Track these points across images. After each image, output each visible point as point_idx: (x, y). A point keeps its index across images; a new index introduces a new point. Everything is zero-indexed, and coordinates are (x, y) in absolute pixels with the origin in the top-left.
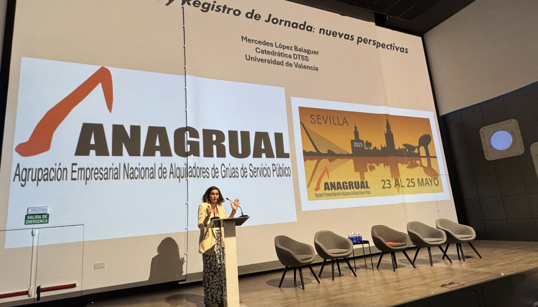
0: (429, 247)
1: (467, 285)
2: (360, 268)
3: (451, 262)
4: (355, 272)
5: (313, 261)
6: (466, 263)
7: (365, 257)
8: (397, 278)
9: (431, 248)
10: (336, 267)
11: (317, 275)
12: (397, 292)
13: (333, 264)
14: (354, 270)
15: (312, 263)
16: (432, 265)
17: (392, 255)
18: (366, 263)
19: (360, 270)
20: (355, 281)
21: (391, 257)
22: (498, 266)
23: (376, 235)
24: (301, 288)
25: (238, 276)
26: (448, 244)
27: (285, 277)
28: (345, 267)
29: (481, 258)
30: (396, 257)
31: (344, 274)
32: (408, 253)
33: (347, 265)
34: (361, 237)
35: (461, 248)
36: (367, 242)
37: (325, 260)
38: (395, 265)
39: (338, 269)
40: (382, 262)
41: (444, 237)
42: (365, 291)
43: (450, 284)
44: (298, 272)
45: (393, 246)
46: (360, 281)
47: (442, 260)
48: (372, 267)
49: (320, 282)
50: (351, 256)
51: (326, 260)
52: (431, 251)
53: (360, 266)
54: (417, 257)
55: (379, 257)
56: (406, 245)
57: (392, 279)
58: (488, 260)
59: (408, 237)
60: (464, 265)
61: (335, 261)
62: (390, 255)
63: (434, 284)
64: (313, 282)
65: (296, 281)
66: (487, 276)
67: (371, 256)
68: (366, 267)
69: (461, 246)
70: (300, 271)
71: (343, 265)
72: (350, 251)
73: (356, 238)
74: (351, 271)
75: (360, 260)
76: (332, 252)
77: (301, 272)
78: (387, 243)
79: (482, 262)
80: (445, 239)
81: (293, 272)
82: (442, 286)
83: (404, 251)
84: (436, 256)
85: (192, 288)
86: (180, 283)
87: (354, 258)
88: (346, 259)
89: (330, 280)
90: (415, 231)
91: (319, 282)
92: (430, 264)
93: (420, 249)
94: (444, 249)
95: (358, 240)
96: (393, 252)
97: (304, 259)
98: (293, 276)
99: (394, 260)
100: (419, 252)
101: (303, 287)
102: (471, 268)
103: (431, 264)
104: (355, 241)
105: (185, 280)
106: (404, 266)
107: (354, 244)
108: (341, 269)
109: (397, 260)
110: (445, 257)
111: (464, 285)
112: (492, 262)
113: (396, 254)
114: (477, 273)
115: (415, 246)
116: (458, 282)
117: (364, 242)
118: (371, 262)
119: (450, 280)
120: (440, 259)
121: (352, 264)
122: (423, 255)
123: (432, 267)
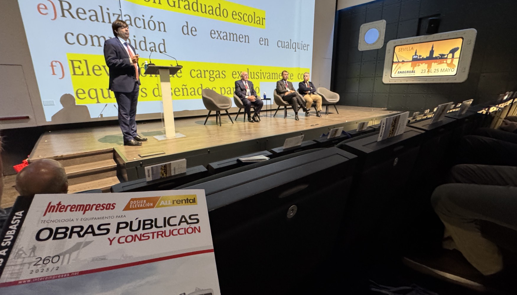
5: (232, 110)
8: (286, 122)
11: (234, 120)
21: (284, 112)
24: (219, 126)
25: (173, 118)
29: (338, 113)
34: (267, 95)
37: (240, 110)
40: (277, 114)
43: (316, 125)
49: (234, 123)
58: (341, 114)
60: (327, 117)
63: (307, 125)
64: (228, 123)
69: (329, 107)
82: (311, 126)
89: (242, 122)
97: (223, 106)
102: (330, 118)
111: (324, 125)
116: (321, 124)
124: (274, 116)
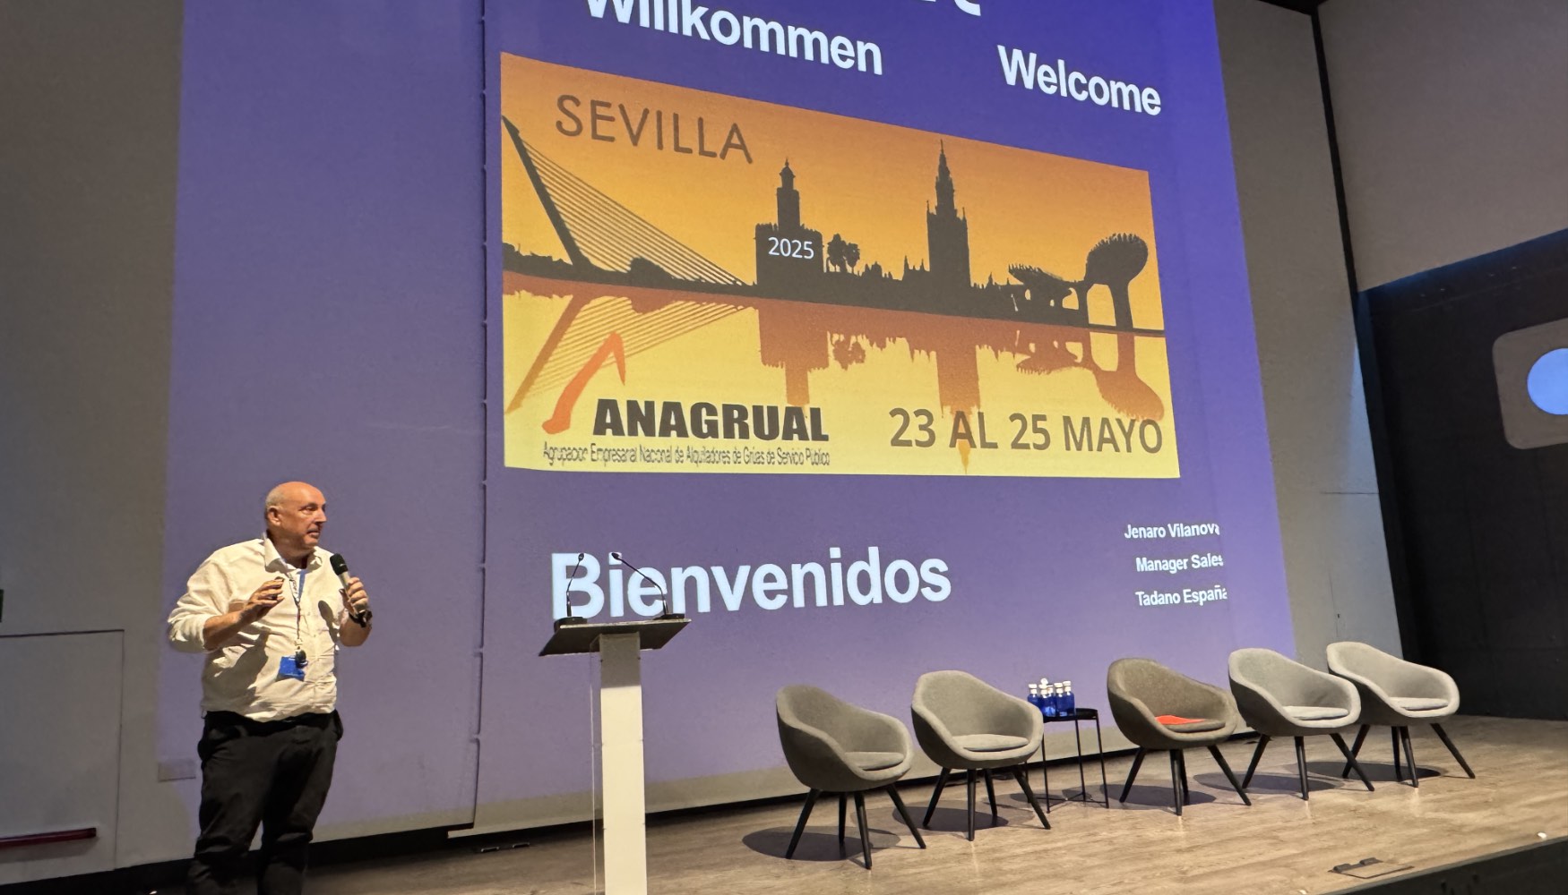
0: (1300, 736)
1: (1419, 869)
2: (1063, 801)
3: (1371, 789)
4: (1046, 815)
5: (904, 774)
6: (1421, 794)
7: (1080, 761)
8: (1188, 838)
9: (1306, 739)
10: (981, 794)
12: (1182, 886)
13: (972, 785)
14: (1044, 808)
15: (903, 778)
16: (1305, 798)
17: (1173, 759)
18: (1086, 783)
19: (1066, 808)
20: (1047, 842)
21: (1169, 765)
22: (1531, 806)
23: (1123, 691)
24: (859, 863)
25: (643, 820)
26: (1363, 728)
27: (811, 823)
28: (1014, 797)
29: (1472, 776)
30: (1186, 765)
31: (1007, 819)
32: (1228, 753)
33: (1017, 789)
34: (1072, 697)
35: (1407, 740)
36: (1091, 714)
37: (945, 771)
38: (1183, 794)
39: (988, 801)
40: (1139, 780)
41: (1353, 705)
42: (1078, 879)
43: (1363, 863)
44: (851, 807)
45: (1177, 731)
46: (1060, 844)
47: (1342, 779)
48: (1104, 800)
49: (926, 843)
50: (1037, 758)
51: (949, 770)
52: (1306, 747)
53: (1066, 792)
54: (1261, 769)
55: (1127, 766)
56: (1222, 726)
57: (1171, 839)
58: (1494, 785)
59: (1230, 700)
60: (1414, 800)
61: (980, 774)
62: (1167, 758)
63: (1309, 861)
64: (901, 844)
65: (845, 840)
66: (1489, 841)
67: (1102, 758)
68: (1081, 796)
69: (1405, 735)
70: (860, 804)
71: (1007, 789)
72: (1032, 744)
73: (1055, 698)
74: (1032, 809)
75: (1068, 772)
76: (970, 743)
77: (861, 808)
78: (1156, 718)
79: (1471, 789)
80: (1353, 711)
81: (834, 807)
82: (1336, 870)
83: (1213, 747)
84: (1320, 767)
85: (491, 853)
86: (452, 834)
87: (1046, 766)
88: (1017, 770)
89: (959, 837)
90: (1257, 683)
91: (922, 846)
92: (1301, 795)
93: (1270, 740)
94: (1350, 744)
95: (1062, 709)
96: (1176, 752)
97: (875, 767)
98: (833, 820)
99: (1181, 774)
100: (1267, 751)
101: (866, 859)
102: (1436, 811)
103: (1303, 792)
104: (1050, 710)
105: (470, 826)
106: (1210, 799)
107: (1046, 719)
108: (997, 802)
109: (1190, 774)
110: (1352, 771)
111: (1410, 868)
112: (1510, 791)
113: (1188, 757)
114: (1456, 830)
115: (1250, 730)
116: (1391, 857)
117: (1079, 714)
118: (1101, 782)
119: (1364, 851)
120: (1335, 775)
121: (1036, 784)
122: (1279, 759)
123: (1306, 802)
124: (1122, 800)
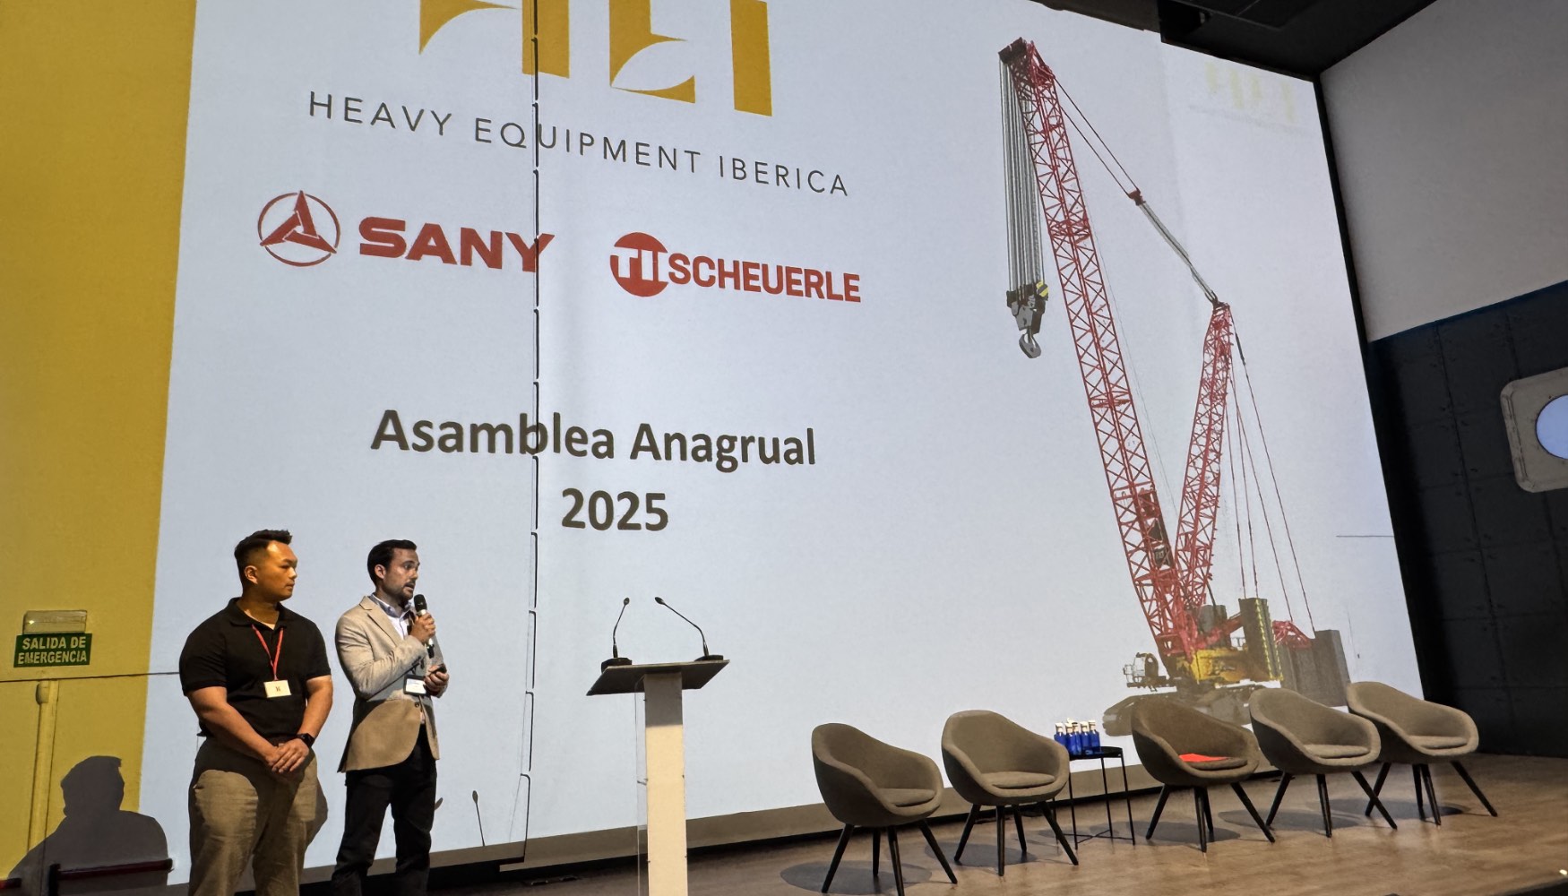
0: (1322, 774)
2: (1092, 837)
3: (1394, 826)
4: (1074, 851)
5: (935, 809)
6: (1443, 831)
7: (1107, 799)
8: (1211, 873)
9: (1328, 778)
10: (1011, 831)
11: (950, 855)
13: (1002, 821)
14: (1072, 845)
15: (934, 815)
16: (1329, 835)
17: (1197, 796)
18: (1113, 821)
19: (1091, 845)
20: (1073, 878)
21: (1194, 804)
22: (1552, 843)
23: (1146, 728)
26: (1384, 766)
27: (846, 857)
28: (1041, 833)
29: (1494, 814)
30: (1210, 803)
31: (1036, 855)
32: (1250, 791)
33: (1046, 826)
34: (1097, 735)
35: (1428, 779)
36: (1116, 752)
37: (976, 808)
38: (1207, 830)
39: (1017, 837)
40: (1164, 819)
41: (1373, 742)
44: (885, 843)
45: (1200, 769)
46: (1088, 879)
47: (1365, 819)
48: (1131, 837)
49: (957, 878)
50: (1063, 796)
51: (979, 807)
52: (1328, 787)
53: (1092, 828)
54: (1283, 805)
55: (1152, 805)
56: (1245, 764)
57: (1197, 875)
58: (1514, 822)
59: (1253, 741)
60: (1440, 837)
61: (1009, 811)
62: (1191, 797)
64: (933, 878)
65: (879, 875)
66: (1510, 877)
67: (1129, 797)
68: (1110, 833)
69: (1427, 775)
70: (893, 840)
71: (1036, 827)
72: (1060, 781)
73: (1081, 736)
74: (1060, 845)
75: (1093, 809)
76: (998, 781)
77: (894, 843)
78: (1181, 756)
79: (1496, 827)
80: (1374, 751)
81: (869, 843)
83: (1237, 785)
84: (1344, 805)
85: (541, 887)
86: (504, 868)
87: (1073, 804)
88: (1045, 808)
89: (989, 872)
90: (1278, 722)
91: (954, 881)
92: (1324, 832)
93: (1292, 778)
94: (1372, 782)
95: (1086, 746)
96: (1200, 789)
97: (906, 803)
98: (869, 856)
99: (1204, 809)
100: (1289, 790)
101: (899, 892)
102: (1458, 848)
103: (1327, 829)
104: (1076, 748)
105: (521, 860)
106: (1234, 836)
107: (1073, 757)
108: (1027, 838)
109: (1214, 810)
110: (1375, 809)
112: (1531, 828)
113: (1213, 794)
114: (1478, 866)
115: (1273, 768)
117: (1105, 752)
118: (1128, 819)
120: (1358, 813)
121: (1065, 823)
122: (1302, 798)
123: (1330, 840)
124: (1149, 837)
